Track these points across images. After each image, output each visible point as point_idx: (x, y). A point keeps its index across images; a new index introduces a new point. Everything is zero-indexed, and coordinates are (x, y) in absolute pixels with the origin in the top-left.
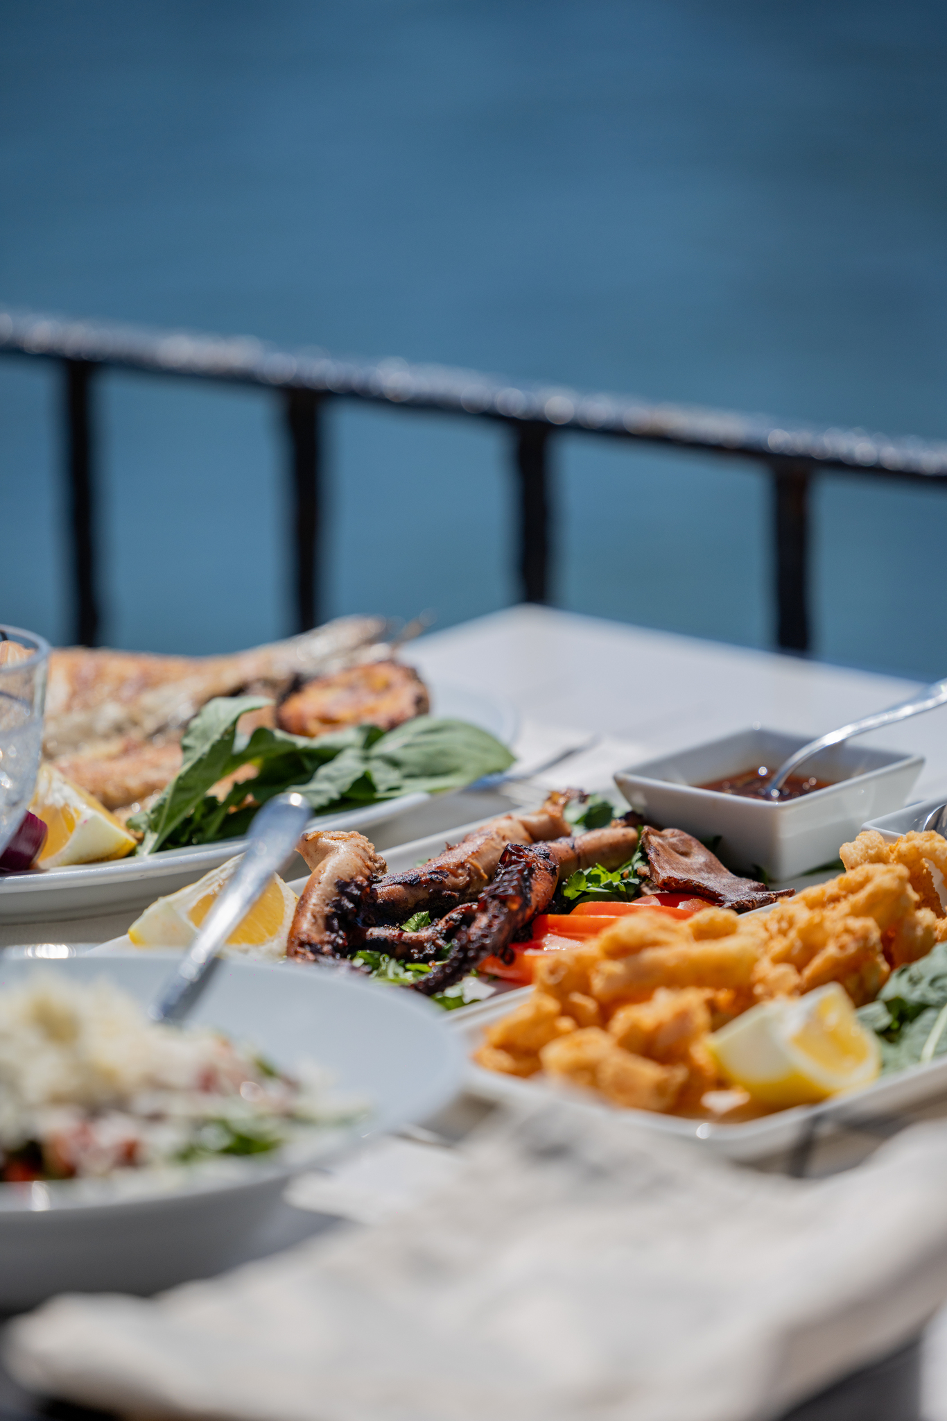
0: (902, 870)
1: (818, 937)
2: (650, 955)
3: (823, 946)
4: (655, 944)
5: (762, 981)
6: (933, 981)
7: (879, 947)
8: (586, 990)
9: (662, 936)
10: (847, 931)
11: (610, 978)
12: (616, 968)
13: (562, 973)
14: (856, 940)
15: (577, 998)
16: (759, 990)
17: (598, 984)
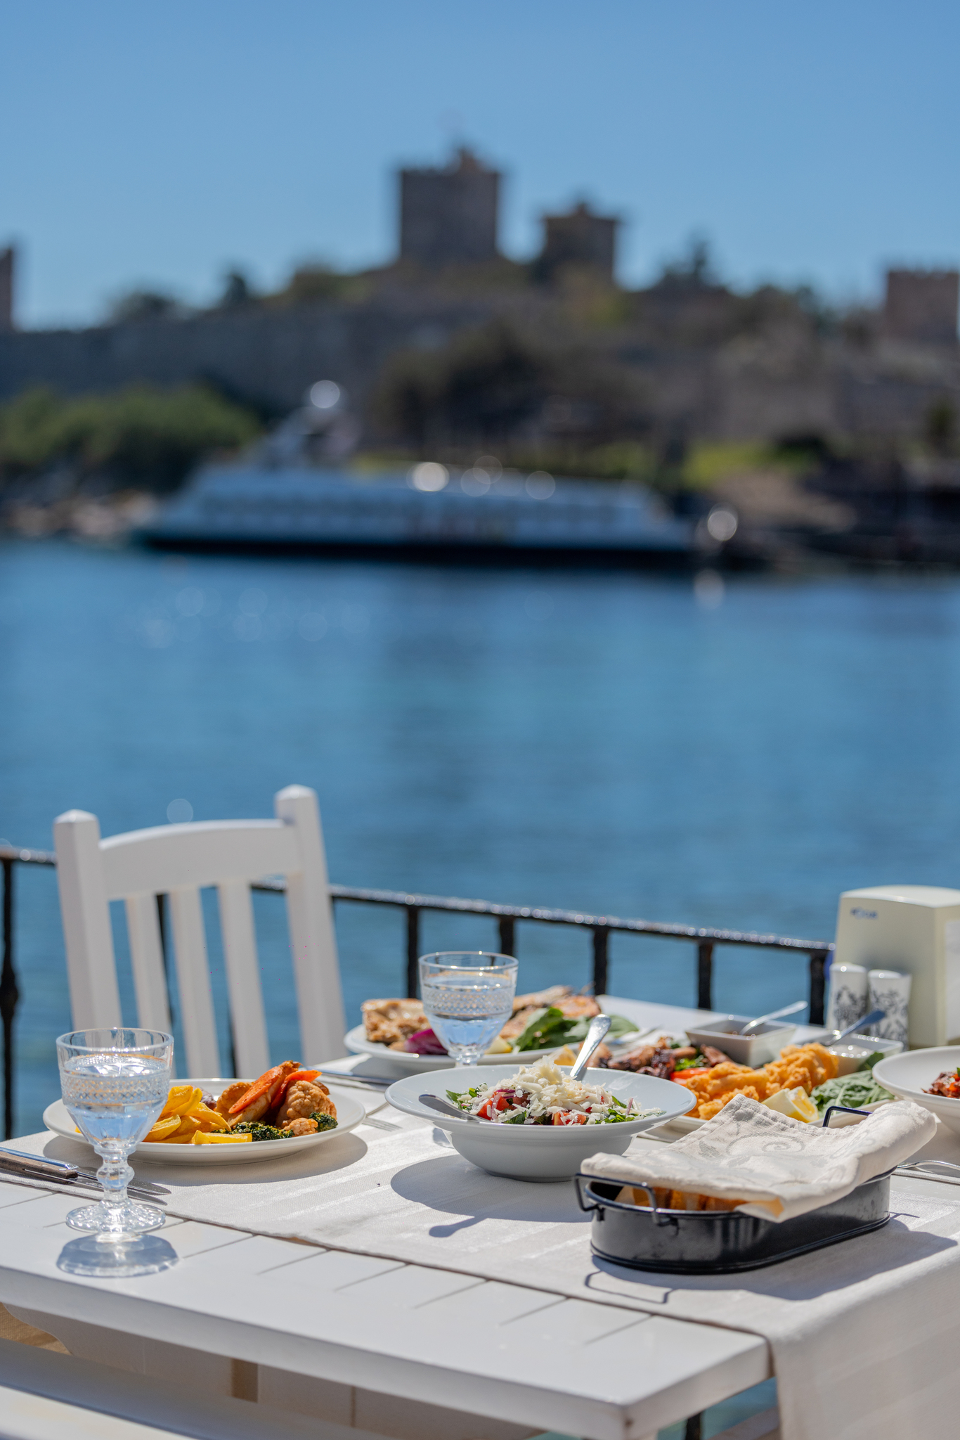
0: (812, 1053)
1: (785, 1076)
2: (730, 1077)
3: (787, 1079)
4: (732, 1074)
5: (769, 1089)
6: (831, 1090)
7: (809, 1078)
8: (705, 1091)
9: (734, 1071)
10: (797, 1072)
11: (714, 1085)
12: (717, 1082)
13: (697, 1084)
14: (801, 1075)
15: (702, 1093)
16: (768, 1092)
17: (709, 1088)
